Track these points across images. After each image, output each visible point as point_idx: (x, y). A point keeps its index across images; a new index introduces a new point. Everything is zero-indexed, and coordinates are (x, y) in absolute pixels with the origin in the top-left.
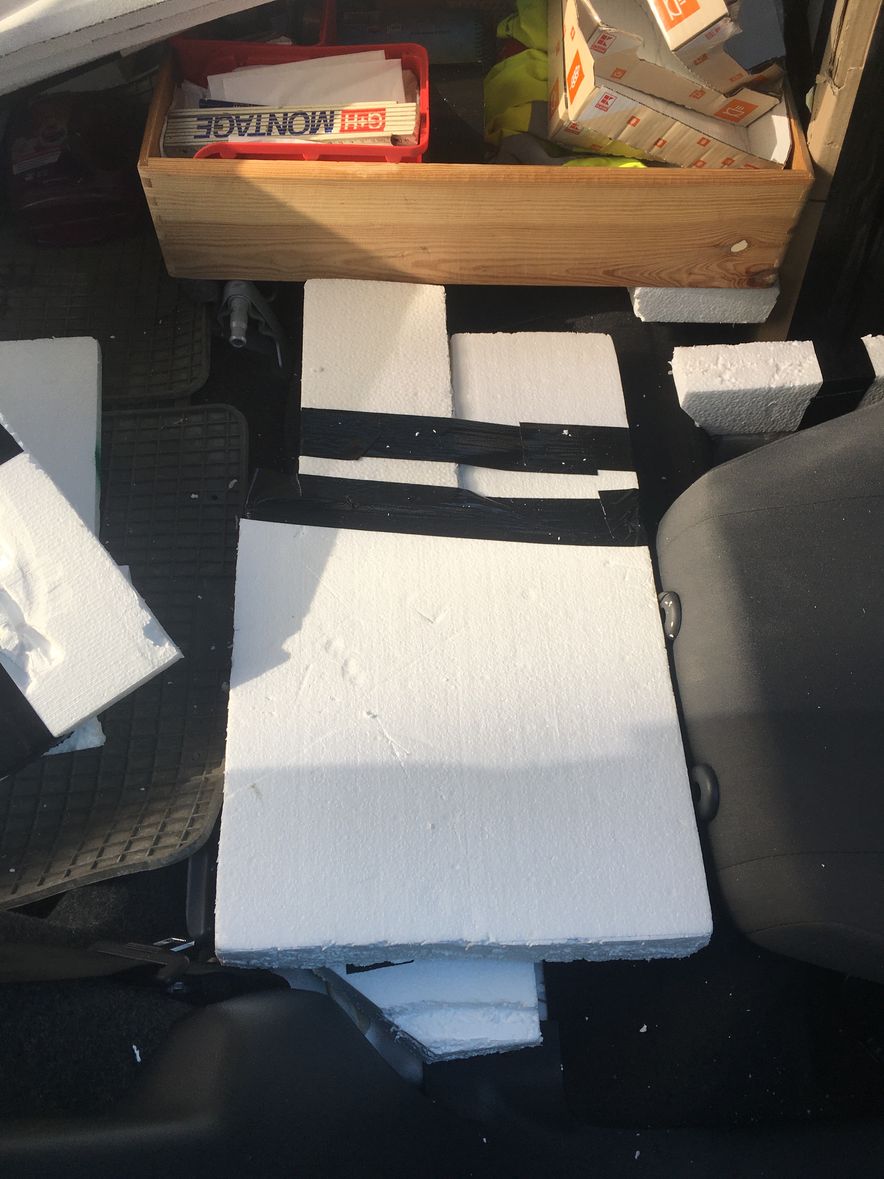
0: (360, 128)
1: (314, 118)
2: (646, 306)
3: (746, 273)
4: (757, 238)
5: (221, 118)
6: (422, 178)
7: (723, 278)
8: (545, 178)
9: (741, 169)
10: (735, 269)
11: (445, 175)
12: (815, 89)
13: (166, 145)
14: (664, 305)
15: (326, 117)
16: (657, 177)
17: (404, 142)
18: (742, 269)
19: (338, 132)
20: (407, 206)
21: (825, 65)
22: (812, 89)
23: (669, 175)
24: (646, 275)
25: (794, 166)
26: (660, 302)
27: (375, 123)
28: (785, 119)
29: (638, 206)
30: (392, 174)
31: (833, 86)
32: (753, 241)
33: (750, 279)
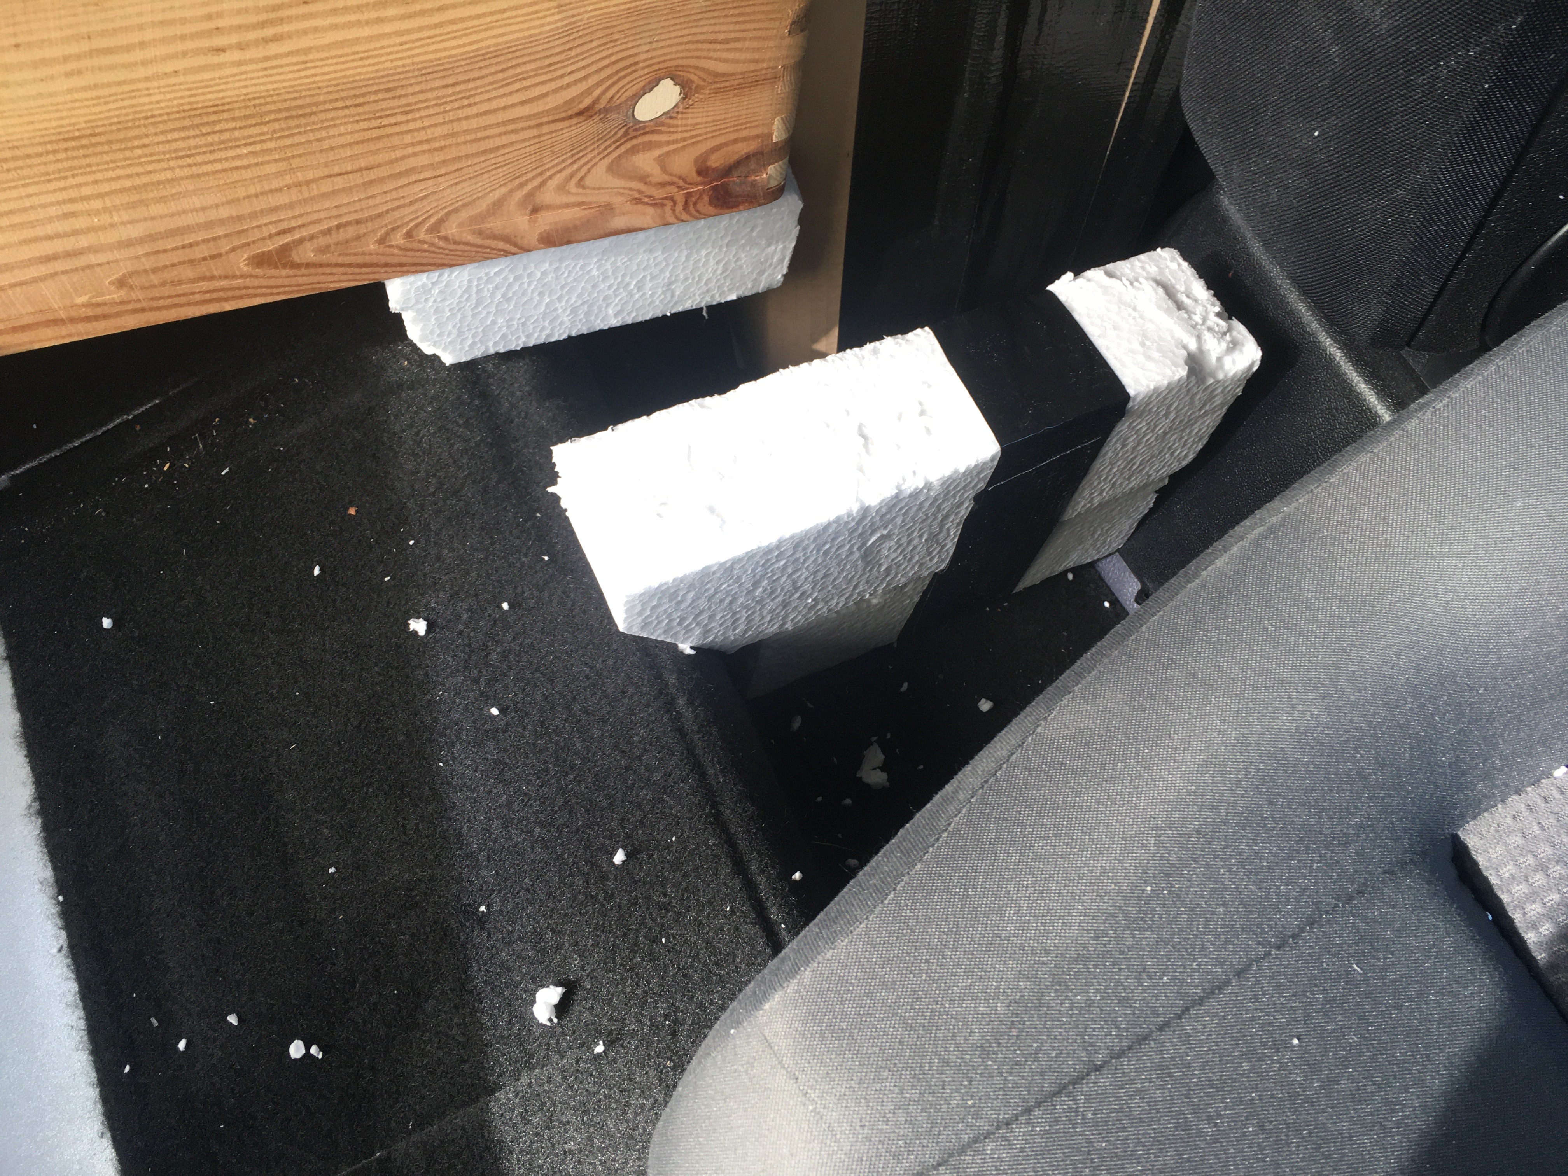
3: (699, 173)
4: (703, 63)
7: (638, 201)
10: (664, 170)
14: (493, 309)
18: (684, 165)
24: (398, 239)
32: (694, 78)
33: (714, 188)
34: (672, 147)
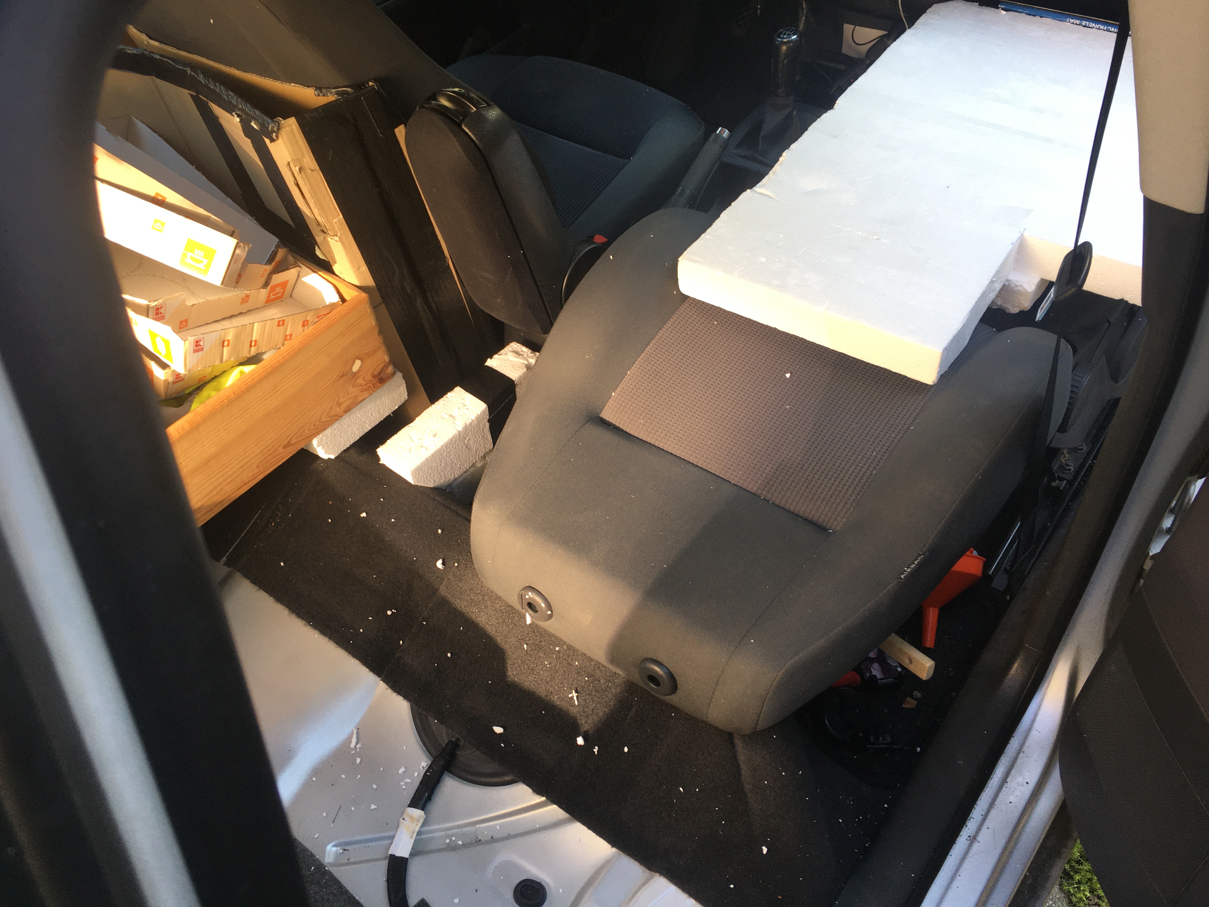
2: (328, 447)
3: (373, 377)
7: (362, 391)
9: (317, 321)
10: (365, 381)
12: (319, 246)
14: (339, 437)
16: (271, 364)
18: (369, 377)
21: (315, 229)
24: (312, 427)
25: (347, 297)
26: (335, 437)
28: (314, 275)
29: (273, 390)
31: (332, 237)
32: (362, 356)
33: (379, 379)
34: (364, 374)
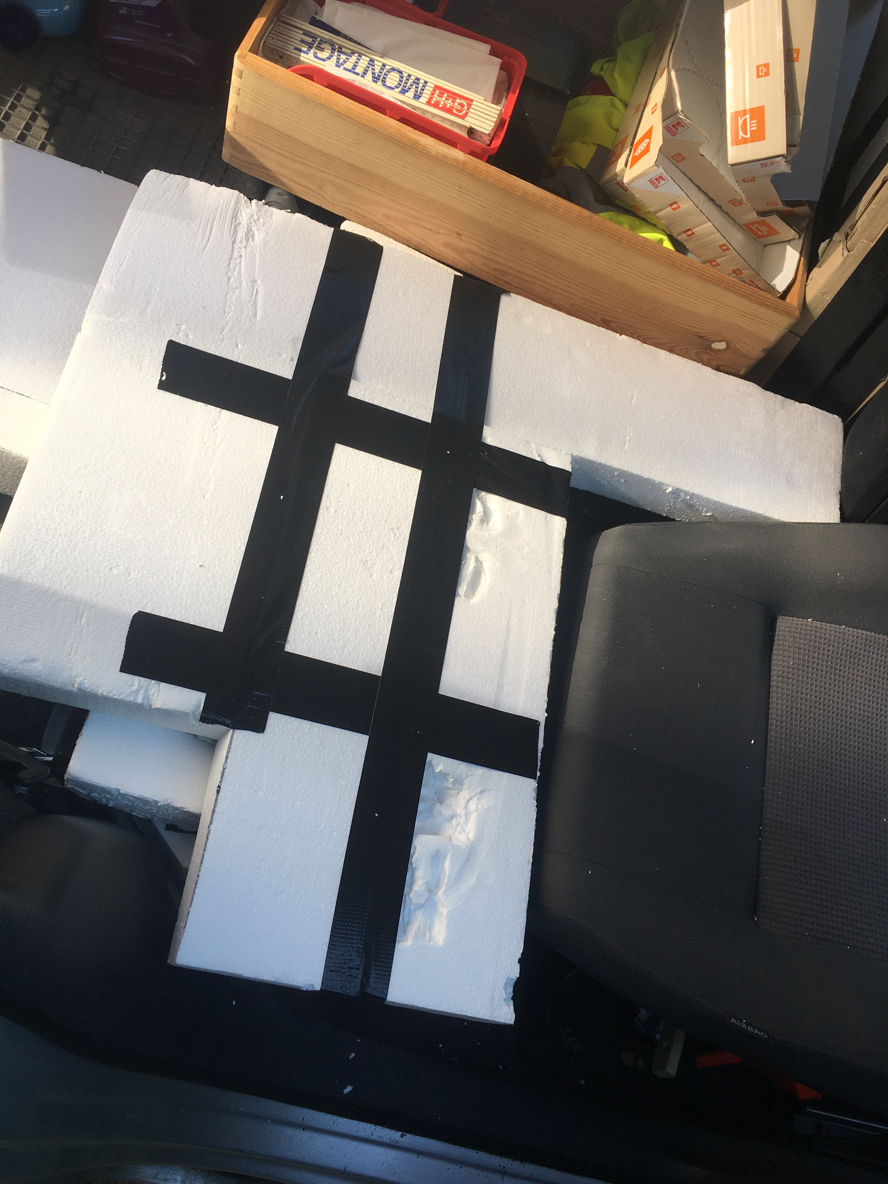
0: (445, 107)
1: (407, 80)
4: (735, 344)
5: (325, 42)
6: (481, 175)
8: (584, 222)
9: (746, 283)
11: (502, 182)
12: (830, 242)
13: (266, 44)
15: (418, 84)
17: (478, 137)
19: (425, 102)
20: (459, 193)
21: (845, 228)
22: (828, 241)
23: (687, 264)
25: (789, 299)
27: (459, 109)
28: (797, 255)
29: (651, 277)
30: (458, 161)
31: (845, 248)
32: (732, 347)
34: (715, 358)
